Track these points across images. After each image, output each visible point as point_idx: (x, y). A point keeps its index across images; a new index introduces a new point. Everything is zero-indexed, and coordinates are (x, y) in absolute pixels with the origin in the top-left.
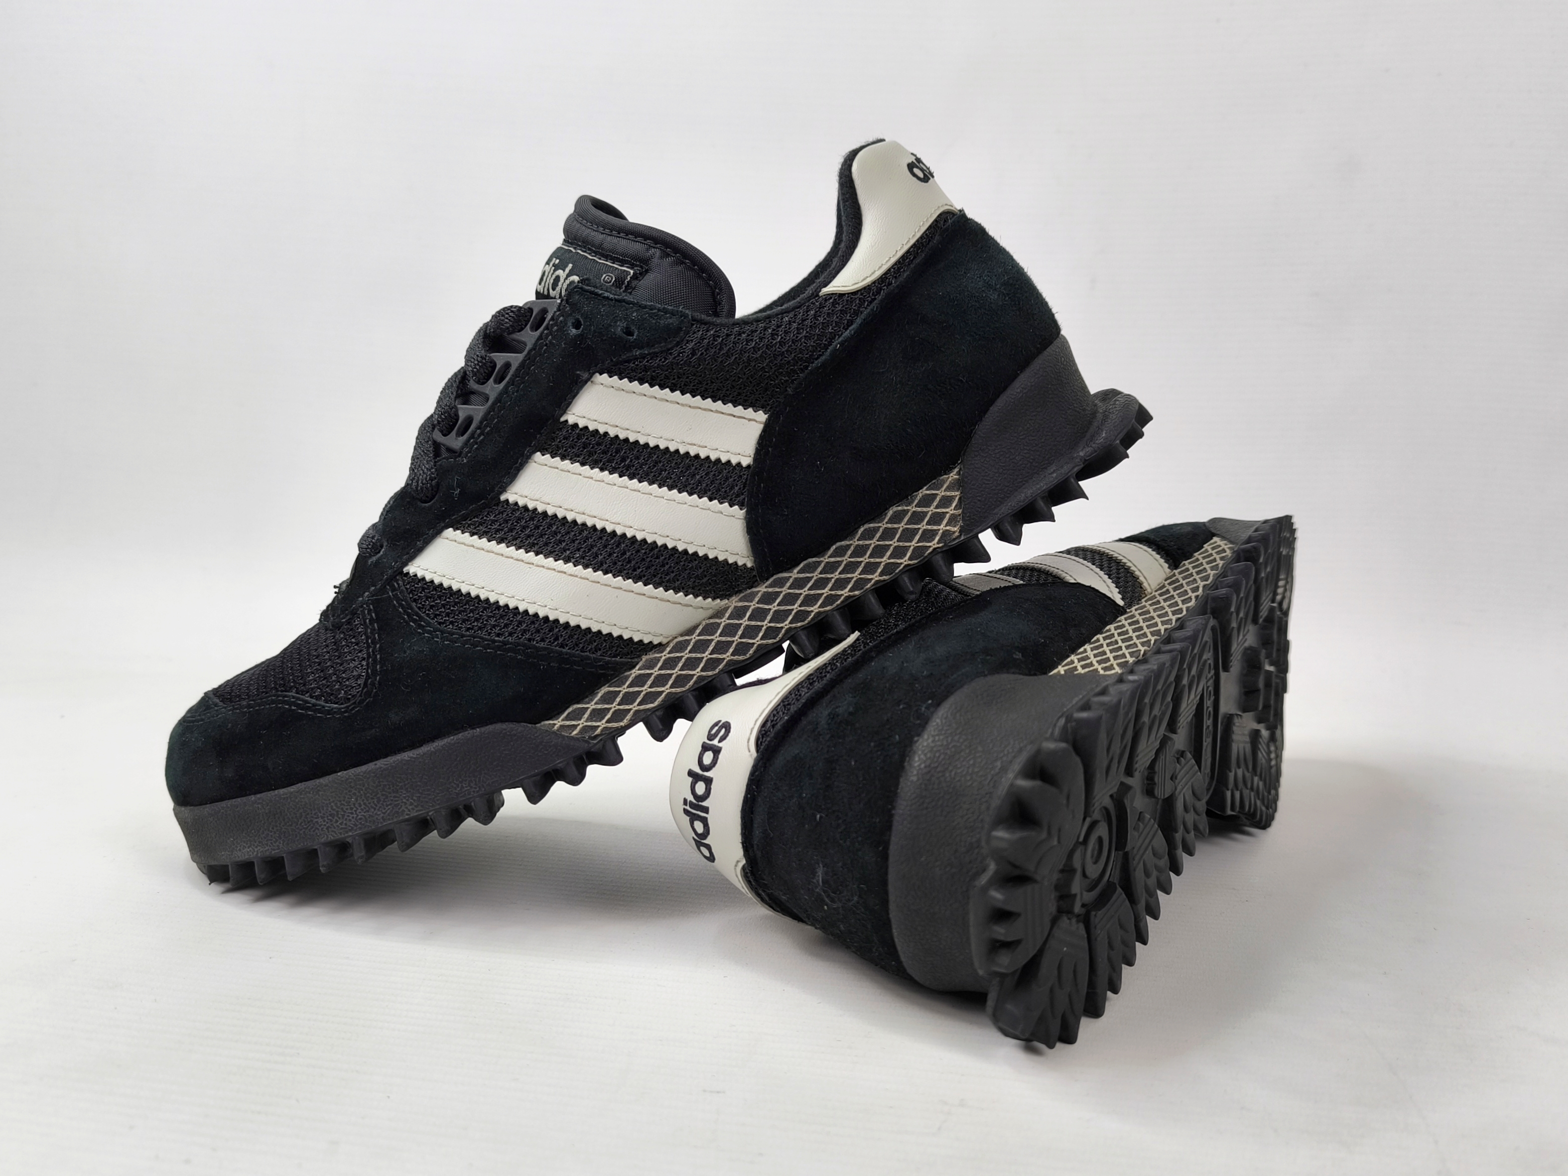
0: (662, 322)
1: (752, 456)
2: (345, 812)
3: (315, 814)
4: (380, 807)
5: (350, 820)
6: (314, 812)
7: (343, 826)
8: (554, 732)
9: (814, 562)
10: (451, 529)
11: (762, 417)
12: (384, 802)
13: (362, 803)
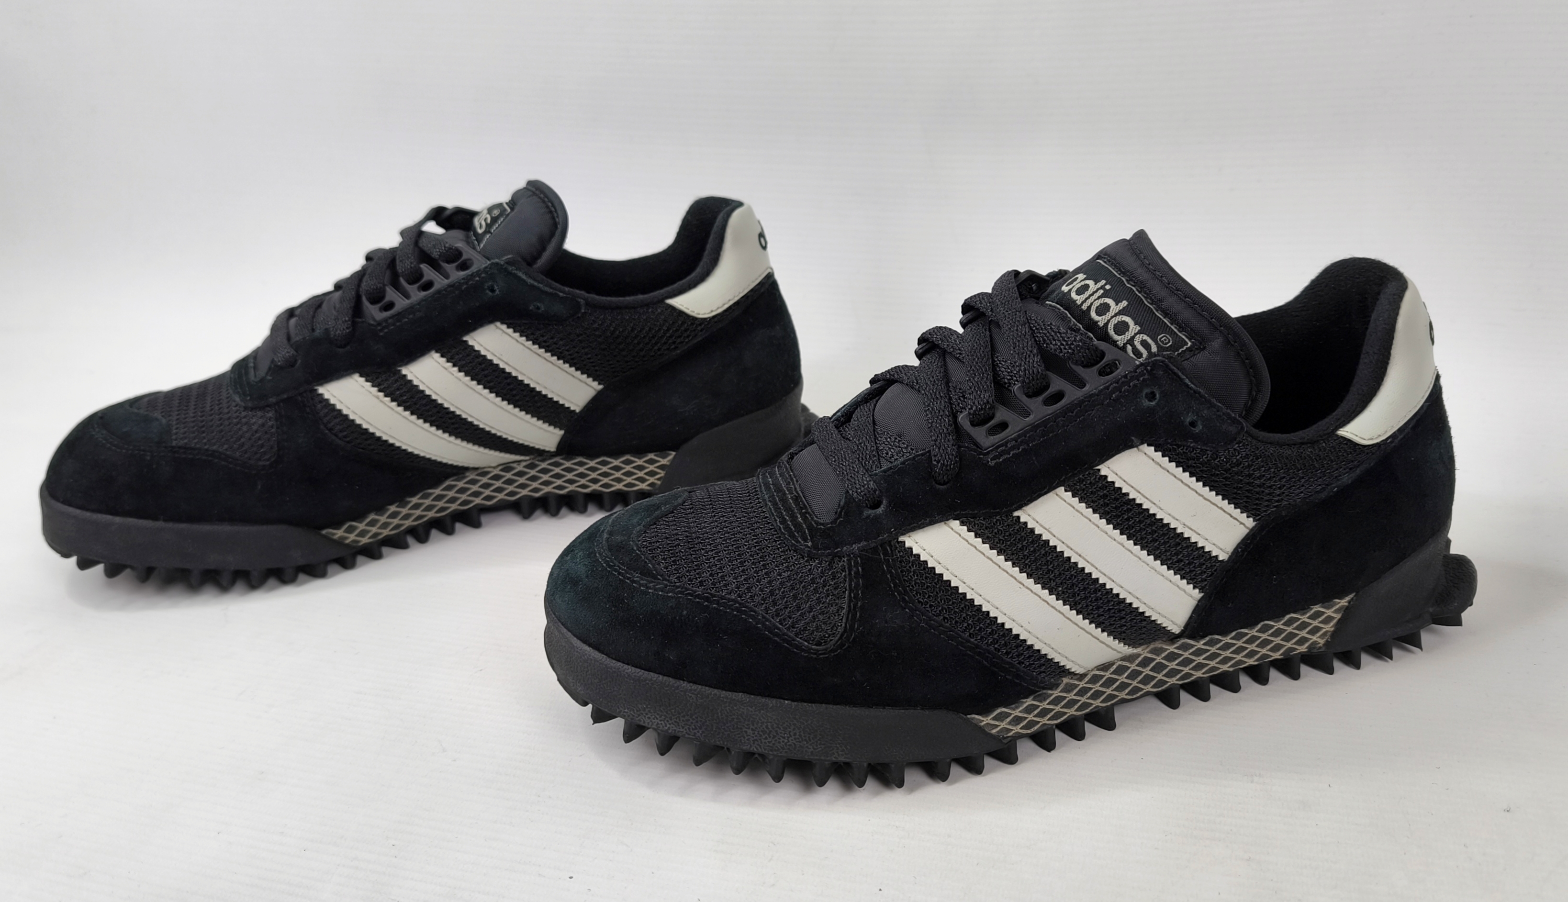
0: (1224, 427)
1: (1230, 554)
2: (777, 734)
3: (747, 725)
4: (813, 743)
5: (779, 742)
6: (747, 723)
7: (771, 745)
8: (980, 727)
9: (1217, 639)
10: (958, 522)
11: (1250, 523)
12: (819, 740)
13: (798, 734)
